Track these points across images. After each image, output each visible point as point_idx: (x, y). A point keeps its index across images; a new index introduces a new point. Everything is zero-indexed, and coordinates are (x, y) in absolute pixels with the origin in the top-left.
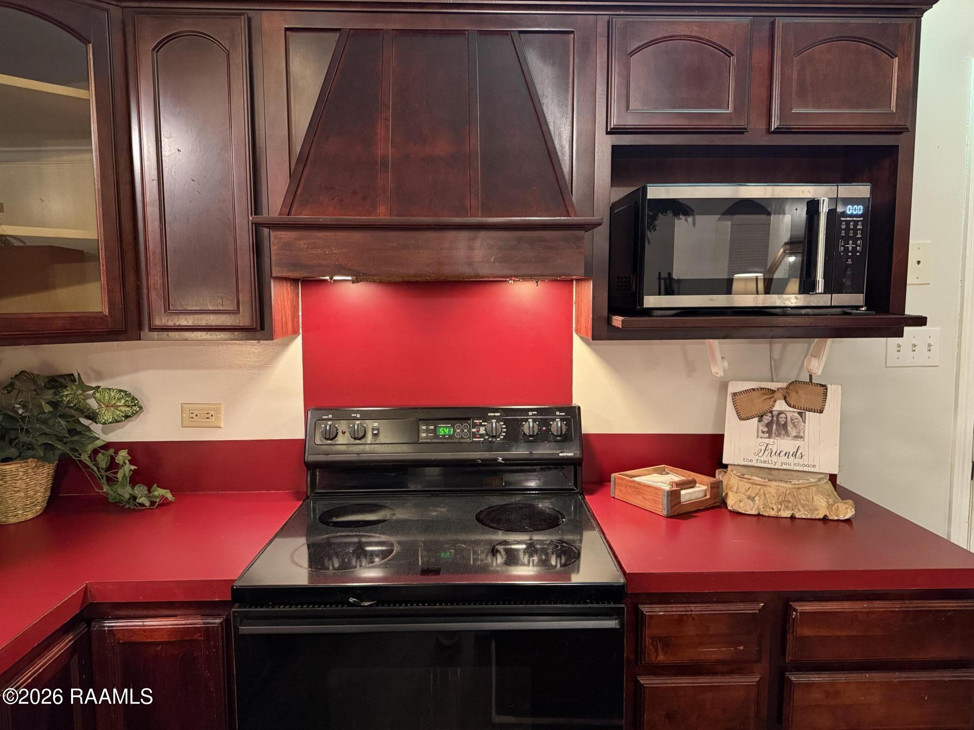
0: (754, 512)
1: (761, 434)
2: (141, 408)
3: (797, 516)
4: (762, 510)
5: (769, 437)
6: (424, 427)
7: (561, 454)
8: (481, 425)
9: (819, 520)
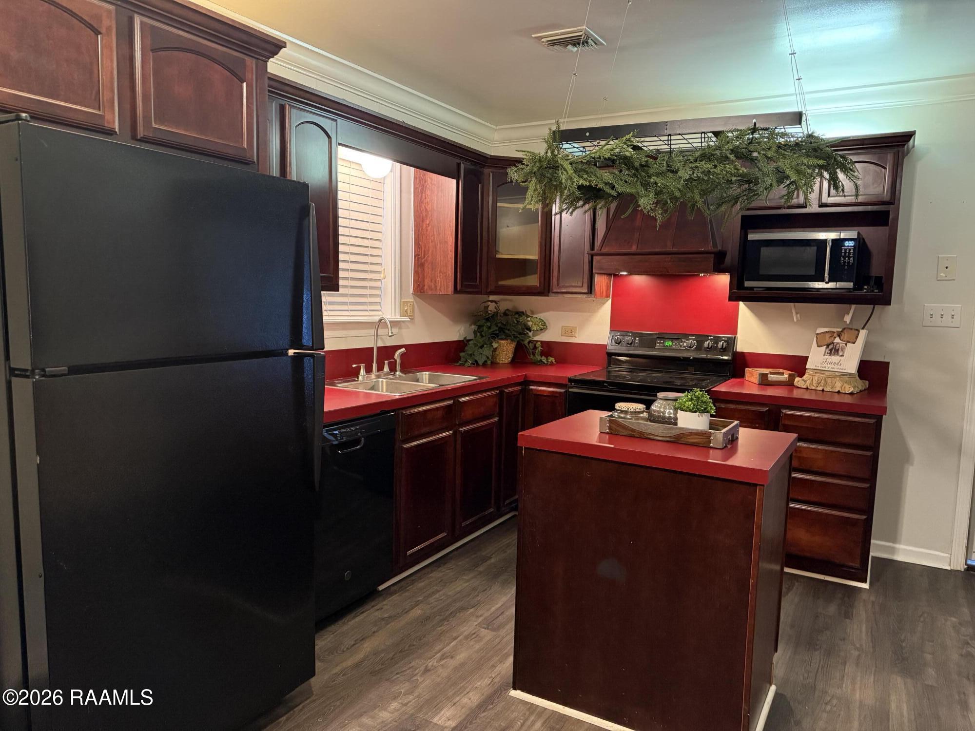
0: (805, 387)
1: (826, 354)
2: (547, 327)
3: (825, 390)
4: (809, 386)
5: (830, 355)
6: (659, 341)
7: (721, 358)
8: (685, 342)
9: (836, 392)
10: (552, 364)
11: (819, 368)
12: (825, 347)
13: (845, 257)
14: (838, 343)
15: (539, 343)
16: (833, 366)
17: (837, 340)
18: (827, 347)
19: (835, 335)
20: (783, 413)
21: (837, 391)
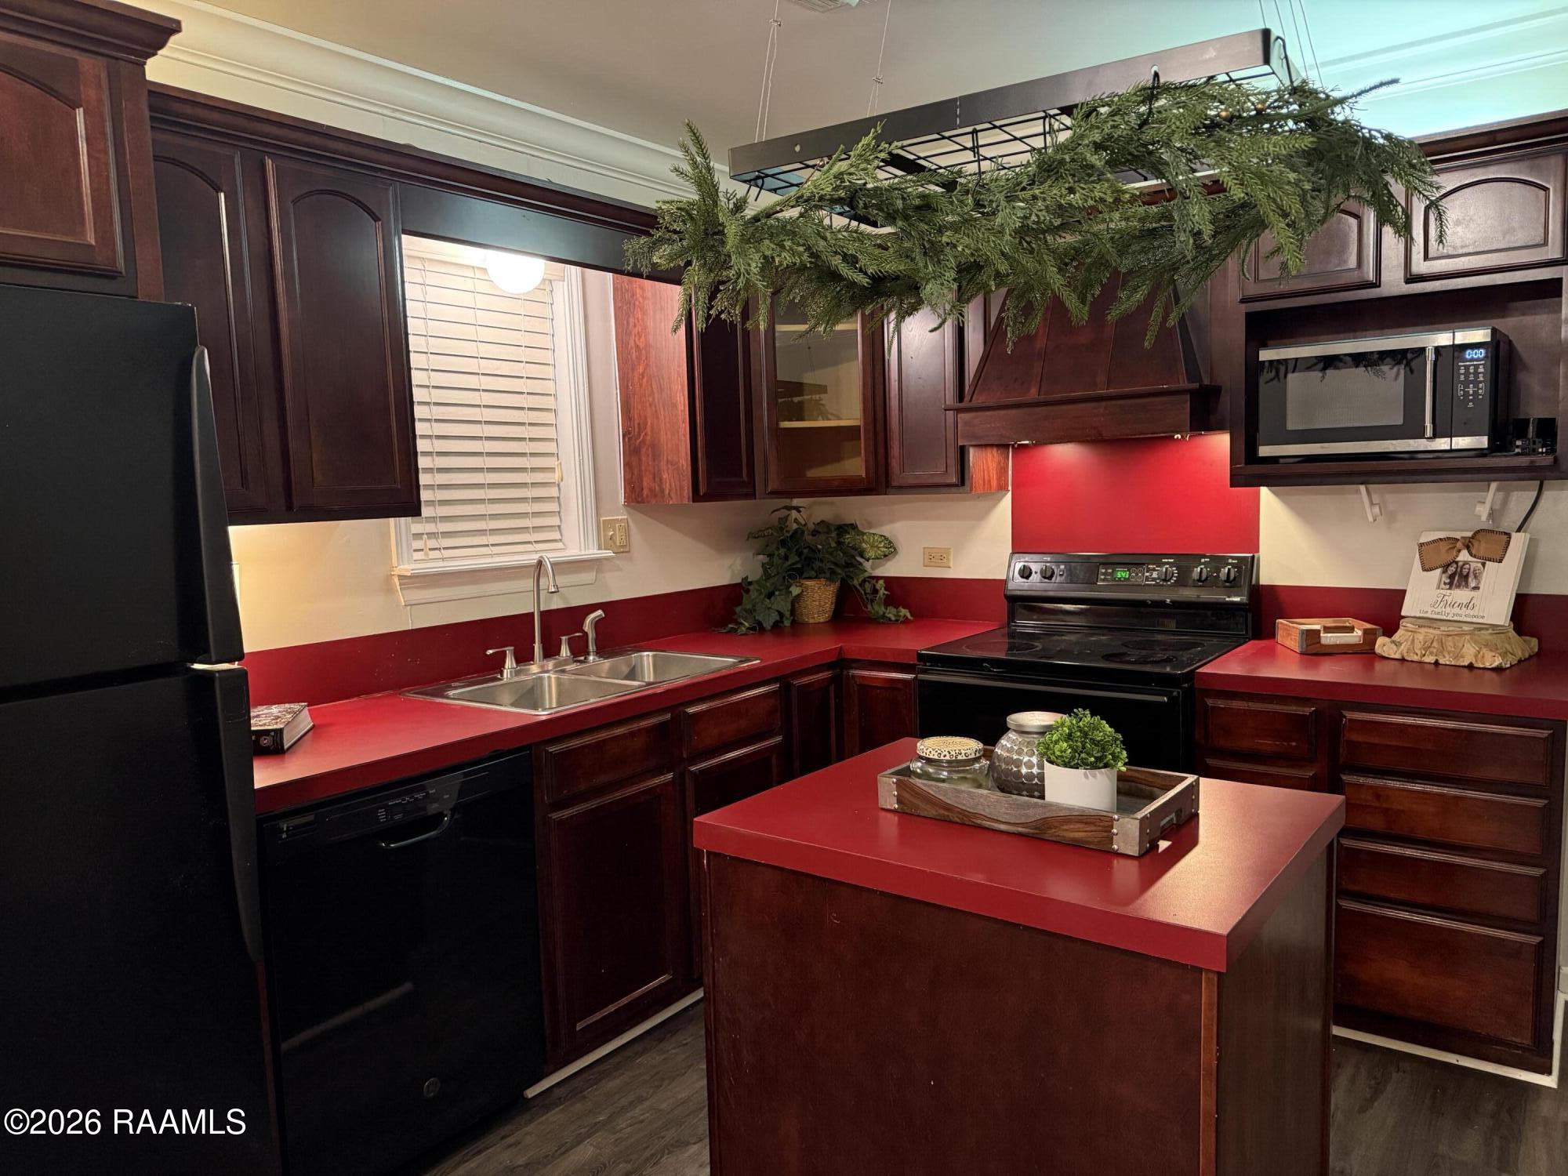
0: (1398, 656)
1: (1442, 586)
2: (895, 549)
3: (1441, 661)
4: (1405, 654)
5: (1450, 589)
6: (1103, 571)
7: (1227, 599)
8: (1154, 570)
9: (1464, 667)
10: (906, 621)
11: (1429, 615)
12: (1439, 571)
13: (1466, 384)
14: (1466, 563)
15: (881, 582)
16: (1456, 610)
17: (1464, 556)
18: (1444, 572)
19: (1459, 545)
20: (1345, 717)
21: (1466, 664)
